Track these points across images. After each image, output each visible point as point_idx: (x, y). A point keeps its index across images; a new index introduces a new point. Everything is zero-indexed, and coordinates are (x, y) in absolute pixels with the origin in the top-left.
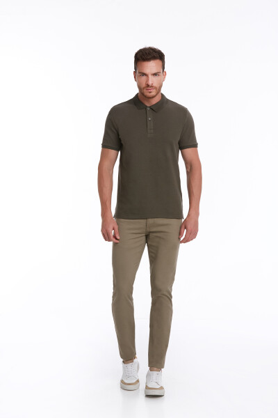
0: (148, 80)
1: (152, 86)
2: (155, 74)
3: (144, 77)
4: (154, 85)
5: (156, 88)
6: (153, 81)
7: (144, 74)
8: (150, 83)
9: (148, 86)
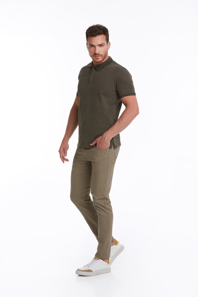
0: (95, 50)
1: (98, 54)
2: (100, 45)
3: (93, 48)
4: (100, 53)
5: (102, 56)
6: (99, 50)
7: (92, 46)
8: (97, 52)
9: (96, 54)
